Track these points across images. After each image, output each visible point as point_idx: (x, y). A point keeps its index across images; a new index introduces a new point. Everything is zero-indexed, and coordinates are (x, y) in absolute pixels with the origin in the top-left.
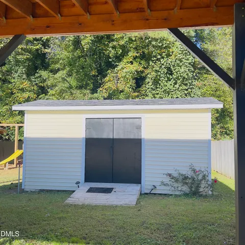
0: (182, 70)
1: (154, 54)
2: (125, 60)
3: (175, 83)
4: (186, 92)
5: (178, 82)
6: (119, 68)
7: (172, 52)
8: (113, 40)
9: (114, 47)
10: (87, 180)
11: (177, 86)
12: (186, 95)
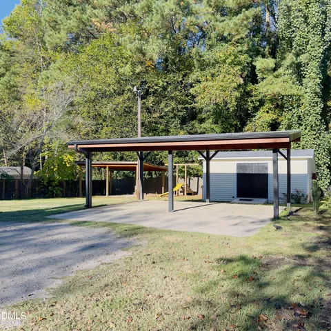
0: (310, 119)
1: (286, 106)
2: (261, 110)
3: (306, 129)
4: (314, 136)
5: (308, 128)
6: (257, 117)
7: (302, 104)
8: (251, 96)
9: (252, 102)
10: (238, 196)
11: (307, 131)
12: (314, 139)
